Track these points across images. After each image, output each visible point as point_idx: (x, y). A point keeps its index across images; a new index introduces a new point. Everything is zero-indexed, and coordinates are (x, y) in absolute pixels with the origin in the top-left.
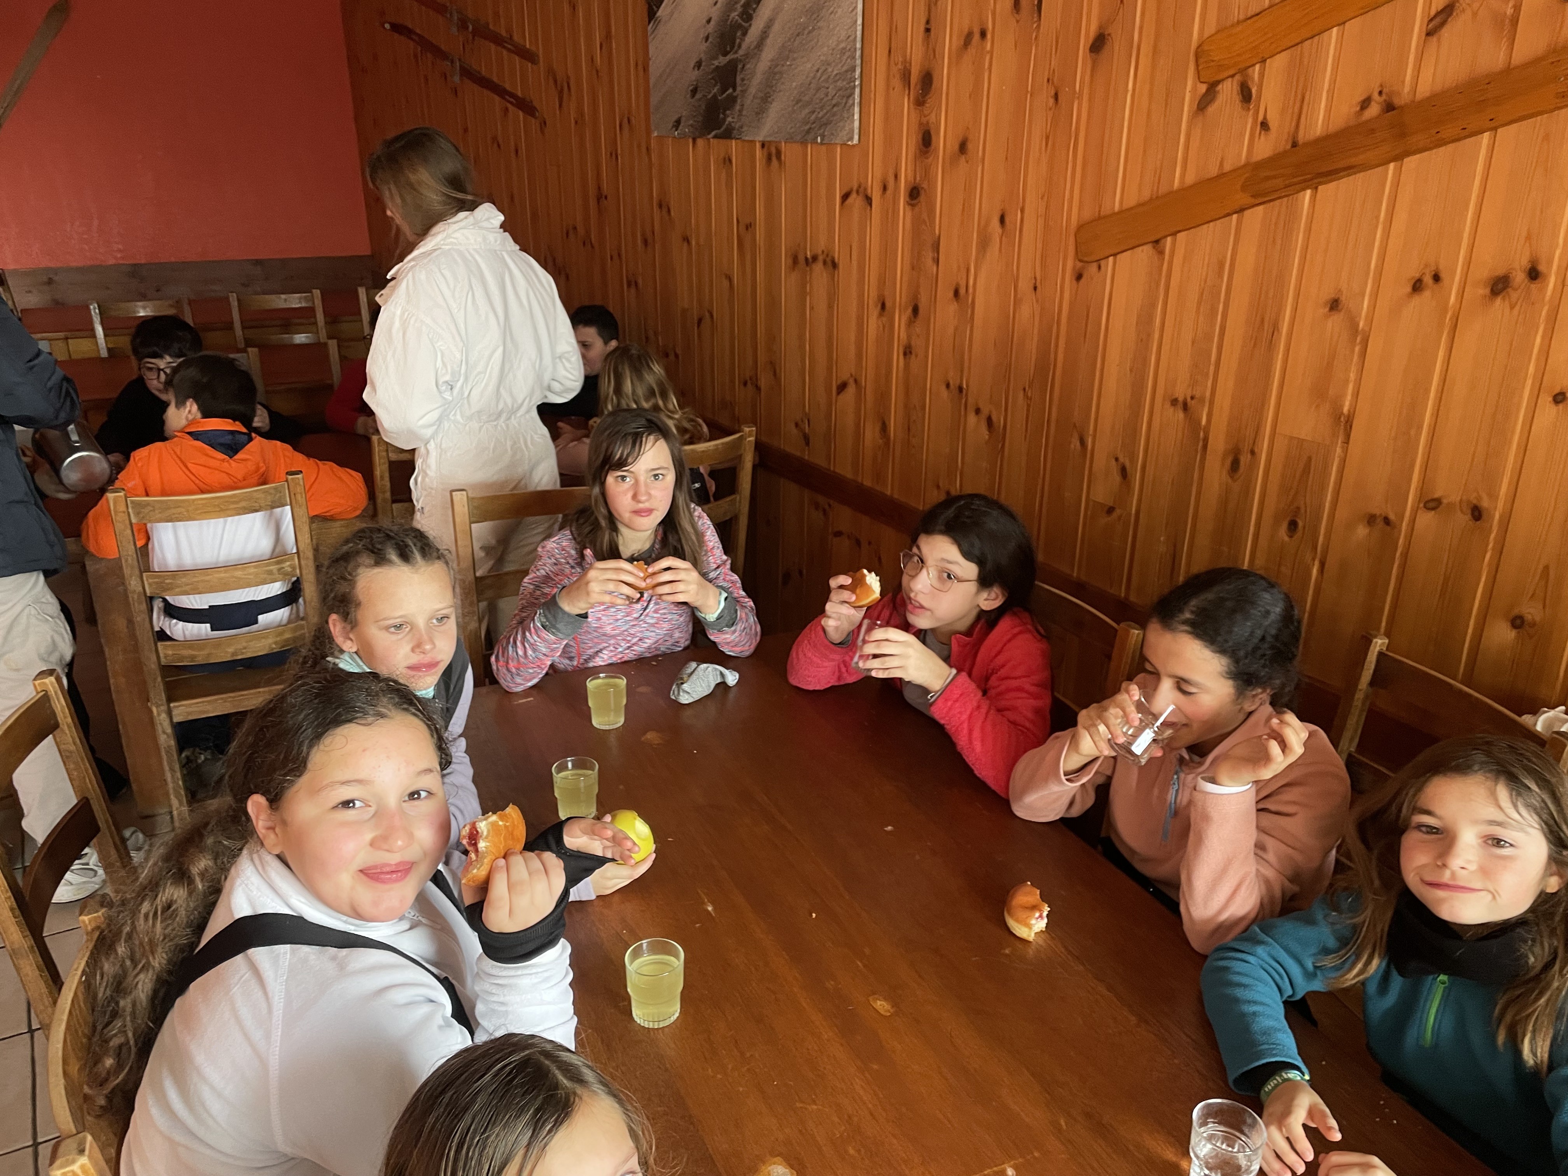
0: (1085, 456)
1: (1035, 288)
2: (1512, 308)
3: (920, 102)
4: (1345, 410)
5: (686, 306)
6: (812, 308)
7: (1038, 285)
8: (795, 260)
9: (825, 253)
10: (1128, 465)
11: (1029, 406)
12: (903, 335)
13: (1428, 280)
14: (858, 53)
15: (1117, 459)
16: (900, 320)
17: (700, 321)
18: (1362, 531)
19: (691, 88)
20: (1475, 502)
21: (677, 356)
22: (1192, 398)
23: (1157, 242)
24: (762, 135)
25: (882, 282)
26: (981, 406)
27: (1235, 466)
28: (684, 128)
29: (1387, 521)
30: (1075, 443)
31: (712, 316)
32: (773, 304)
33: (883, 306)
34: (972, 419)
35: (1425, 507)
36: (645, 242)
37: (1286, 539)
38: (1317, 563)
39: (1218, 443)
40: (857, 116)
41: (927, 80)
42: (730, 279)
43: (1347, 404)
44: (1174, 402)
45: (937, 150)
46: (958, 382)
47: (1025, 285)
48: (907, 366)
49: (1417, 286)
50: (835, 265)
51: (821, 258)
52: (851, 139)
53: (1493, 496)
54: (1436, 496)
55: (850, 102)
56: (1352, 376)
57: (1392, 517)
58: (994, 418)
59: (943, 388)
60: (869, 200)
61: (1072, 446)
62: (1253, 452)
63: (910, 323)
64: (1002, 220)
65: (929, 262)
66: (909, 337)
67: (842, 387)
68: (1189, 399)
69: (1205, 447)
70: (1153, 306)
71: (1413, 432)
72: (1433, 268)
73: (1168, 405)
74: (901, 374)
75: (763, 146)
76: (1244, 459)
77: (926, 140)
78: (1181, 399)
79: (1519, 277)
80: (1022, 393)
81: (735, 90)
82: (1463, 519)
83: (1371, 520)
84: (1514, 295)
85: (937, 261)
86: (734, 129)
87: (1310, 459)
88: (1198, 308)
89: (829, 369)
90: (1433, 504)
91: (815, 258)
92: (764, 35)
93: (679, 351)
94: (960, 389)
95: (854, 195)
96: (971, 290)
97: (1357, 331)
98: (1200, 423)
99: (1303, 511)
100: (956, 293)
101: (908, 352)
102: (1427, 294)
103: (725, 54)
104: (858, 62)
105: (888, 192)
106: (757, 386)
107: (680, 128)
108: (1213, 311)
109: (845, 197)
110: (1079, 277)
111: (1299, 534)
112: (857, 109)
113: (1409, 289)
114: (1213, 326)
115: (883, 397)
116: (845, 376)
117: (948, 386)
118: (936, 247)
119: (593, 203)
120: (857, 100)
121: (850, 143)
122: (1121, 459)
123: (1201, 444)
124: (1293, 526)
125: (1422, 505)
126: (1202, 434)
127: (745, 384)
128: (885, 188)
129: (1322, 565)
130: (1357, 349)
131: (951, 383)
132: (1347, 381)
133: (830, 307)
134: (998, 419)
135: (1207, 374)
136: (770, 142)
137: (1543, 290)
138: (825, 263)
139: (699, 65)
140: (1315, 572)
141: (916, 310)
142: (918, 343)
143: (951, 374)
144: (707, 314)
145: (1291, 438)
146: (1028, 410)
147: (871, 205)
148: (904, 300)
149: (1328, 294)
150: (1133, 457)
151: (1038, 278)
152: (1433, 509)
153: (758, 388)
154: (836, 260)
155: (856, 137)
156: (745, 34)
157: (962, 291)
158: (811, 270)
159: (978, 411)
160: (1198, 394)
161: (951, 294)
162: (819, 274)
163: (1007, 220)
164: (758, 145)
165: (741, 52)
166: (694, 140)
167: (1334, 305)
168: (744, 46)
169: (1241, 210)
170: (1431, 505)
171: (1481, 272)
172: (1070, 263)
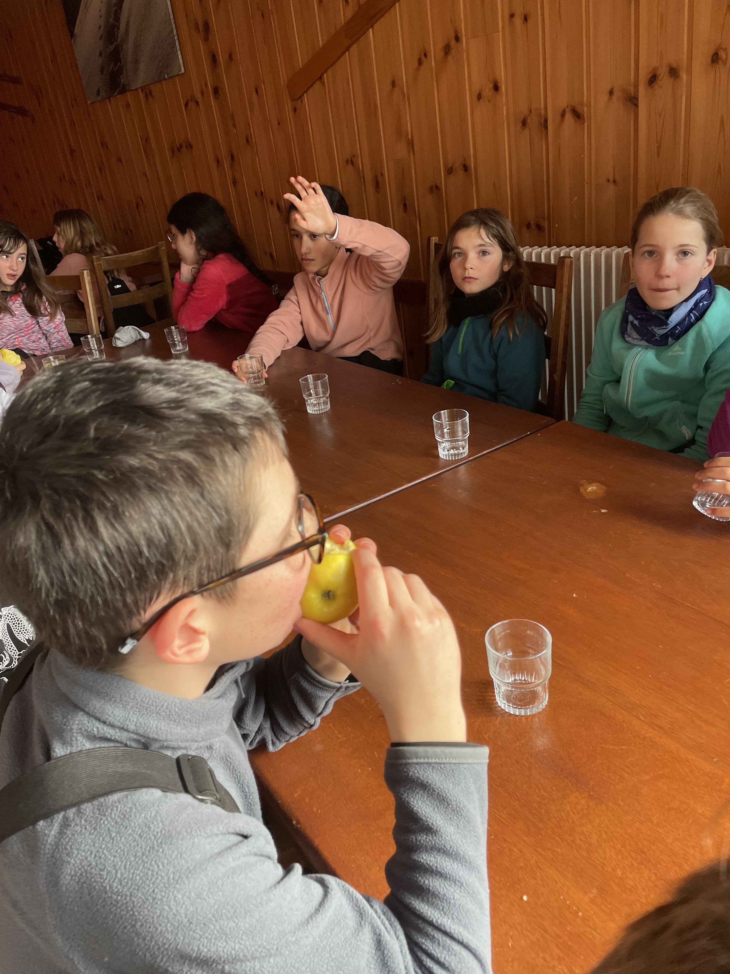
1: (279, 124)
2: (454, 59)
3: (206, 39)
4: (410, 137)
5: (129, 199)
6: (187, 176)
7: (279, 121)
8: (173, 151)
9: (185, 141)
12: (230, 174)
13: (422, 57)
14: (173, 21)
16: (227, 165)
17: (137, 205)
18: (429, 197)
19: (100, 69)
20: (464, 162)
21: (131, 231)
22: (354, 156)
23: (321, 78)
24: (140, 83)
25: (214, 149)
26: (273, 199)
27: (377, 185)
28: (103, 94)
29: (437, 187)
31: (142, 201)
32: (168, 180)
33: (218, 161)
35: (448, 173)
36: (100, 170)
37: (406, 214)
38: (418, 222)
39: (369, 176)
40: (180, 57)
41: (207, 26)
42: (145, 174)
43: (410, 132)
44: (347, 162)
45: (220, 62)
46: (260, 190)
47: (274, 123)
48: (236, 191)
49: (420, 62)
50: (191, 146)
51: (184, 144)
52: (181, 70)
53: (469, 156)
54: (450, 165)
55: (175, 49)
56: (408, 117)
57: (438, 184)
58: (280, 204)
59: (255, 196)
60: (197, 103)
62: (382, 174)
63: (232, 165)
64: (256, 90)
65: (232, 127)
66: (233, 173)
68: (352, 158)
69: (365, 180)
72: (423, 50)
73: (345, 164)
74: (235, 197)
75: (142, 90)
76: (380, 179)
77: (214, 59)
79: (453, 42)
81: (121, 62)
82: (461, 172)
83: (431, 189)
84: (453, 52)
85: (234, 125)
86: (126, 85)
87: (403, 168)
90: (450, 171)
91: (181, 146)
92: (128, 25)
93: (132, 228)
94: (262, 193)
95: (190, 102)
96: (253, 136)
97: (404, 95)
98: (359, 169)
99: (407, 196)
100: (247, 140)
101: (235, 183)
102: (424, 65)
103: (112, 43)
104: (174, 26)
105: (205, 95)
107: (100, 94)
109: (186, 105)
110: (295, 110)
111: (409, 209)
112: (179, 53)
113: (417, 64)
117: (256, 194)
118: (233, 118)
119: (69, 156)
120: (178, 48)
121: (180, 73)
123: (363, 180)
124: (406, 206)
125: (446, 173)
126: (361, 174)
128: (203, 94)
129: (421, 221)
130: (406, 103)
132: (407, 121)
133: (195, 171)
135: (356, 140)
136: (145, 86)
137: (462, 45)
138: (186, 147)
139: (100, 54)
140: (419, 226)
141: (232, 157)
142: (238, 176)
143: (256, 186)
144: (140, 200)
145: (394, 162)
147: (198, 105)
148: (226, 154)
149: (389, 79)
151: (279, 117)
152: (451, 173)
154: (192, 143)
155: (183, 69)
156: (118, 29)
157: (249, 138)
158: (181, 153)
159: (272, 203)
160: (355, 153)
161: (245, 142)
162: (185, 153)
163: (259, 91)
164: (140, 91)
165: (119, 40)
166: (110, 100)
167: (393, 84)
168: (119, 35)
169: (348, 49)
171: (440, 45)
172: (290, 105)
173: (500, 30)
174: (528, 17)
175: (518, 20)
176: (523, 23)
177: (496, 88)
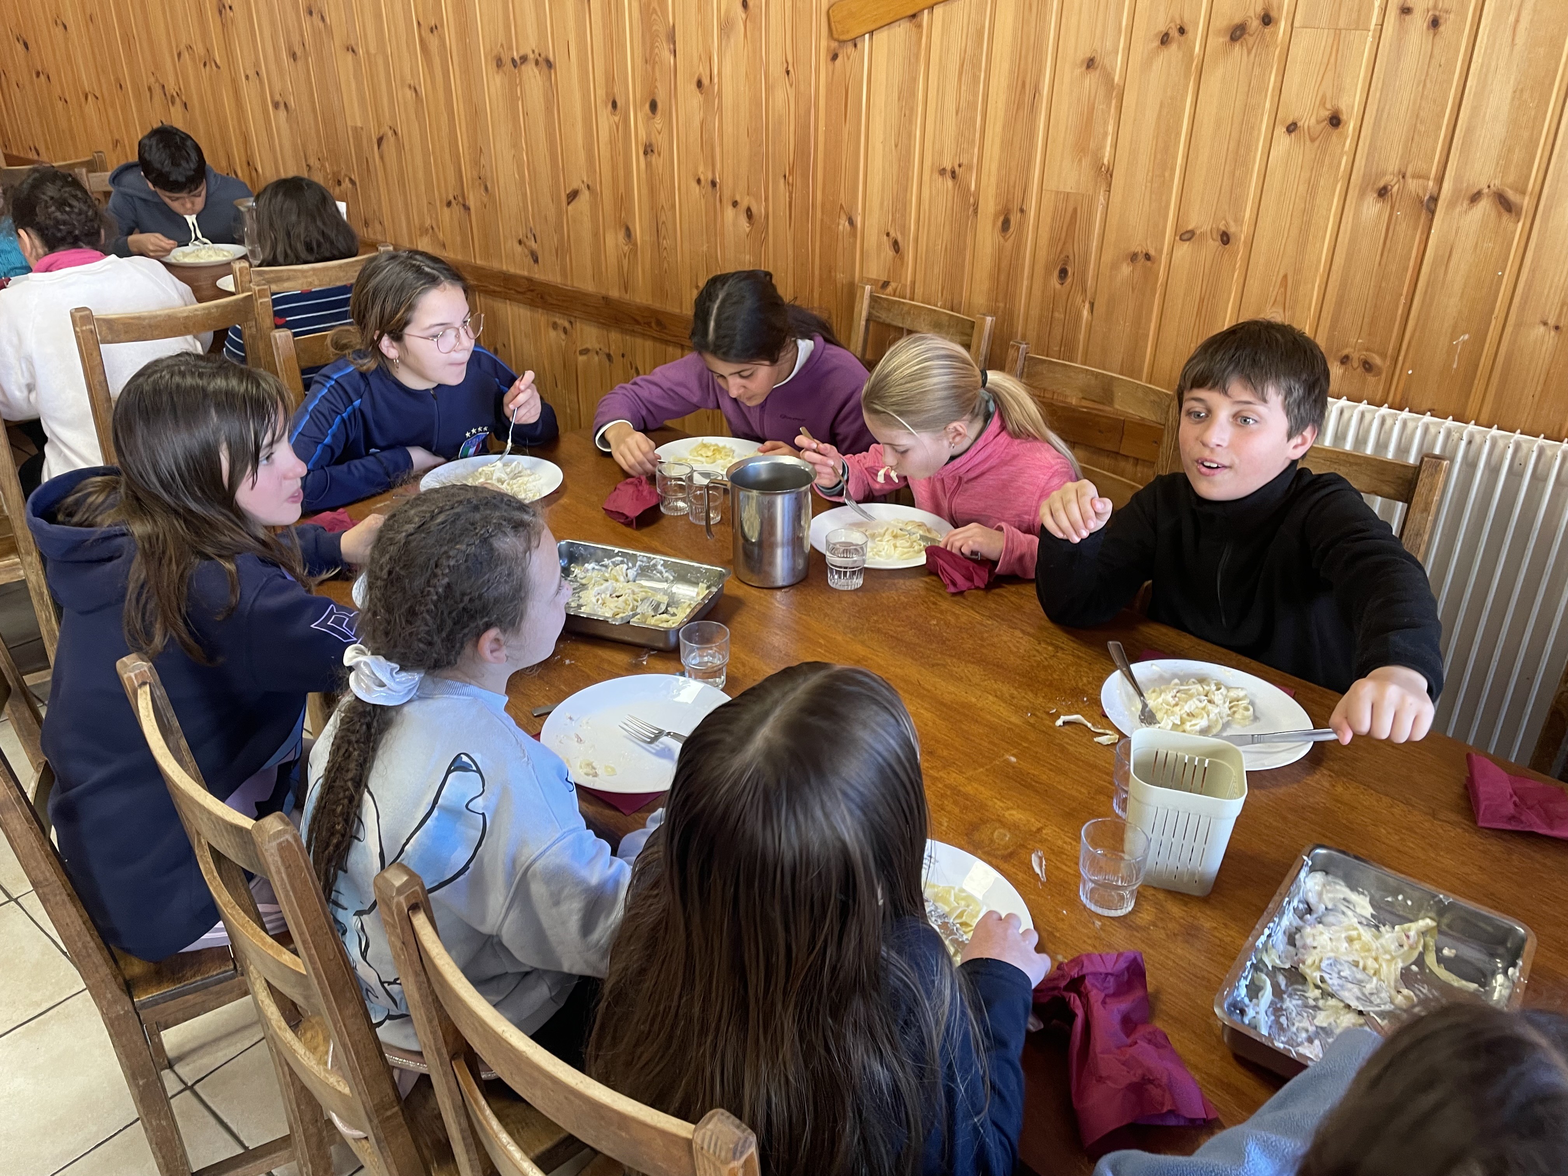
0: (855, 236)
1: (788, 72)
2: (1249, 52)
4: (1106, 162)
5: (359, 124)
6: (526, 114)
7: (790, 68)
8: (499, 63)
9: (536, 52)
10: (900, 239)
11: (791, 194)
12: (642, 133)
13: (1174, 33)
15: (888, 235)
16: (637, 118)
17: (380, 141)
18: (1126, 269)
20: (1223, 228)
21: (352, 182)
22: (960, 166)
23: (913, 16)
25: (610, 80)
26: (738, 198)
27: (1006, 225)
29: (1148, 257)
30: (844, 224)
31: (396, 133)
32: (475, 113)
33: (614, 105)
34: (730, 212)
35: (1181, 239)
37: (1058, 286)
38: (1087, 305)
39: (989, 206)
42: (412, 88)
43: (1107, 154)
44: (942, 172)
46: (710, 178)
47: (776, 70)
48: (648, 165)
49: (1165, 40)
50: (549, 64)
51: (531, 56)
53: (1238, 221)
54: (1190, 228)
56: (1110, 129)
57: (1152, 252)
58: (754, 209)
59: (694, 184)
61: (841, 227)
62: (1022, 211)
63: (648, 120)
64: (745, 4)
65: (665, 53)
66: (649, 135)
67: (573, 196)
68: (957, 168)
69: (976, 211)
70: (914, 80)
71: (1167, 174)
72: (1178, 22)
73: (936, 175)
74: (643, 175)
76: (1014, 218)
78: (949, 168)
79: (1254, 24)
80: (782, 180)
82: (1214, 244)
83: (1134, 257)
84: (1250, 40)
85: (673, 51)
87: (1075, 210)
88: (960, 79)
89: (555, 178)
90: (1187, 236)
91: (523, 58)
93: (355, 177)
94: (714, 184)
96: (716, 80)
97: (1112, 86)
98: (969, 189)
99: (1071, 257)
100: (699, 84)
101: (648, 150)
102: (1174, 47)
106: (464, 205)
108: (975, 79)
110: (835, 57)
111: (1069, 280)
113: (1157, 43)
114: (976, 94)
115: (622, 201)
116: (575, 184)
117: (699, 181)
118: (672, 36)
119: (212, 16)
122: (892, 234)
123: (971, 209)
124: (1063, 273)
125: (1178, 238)
126: (972, 200)
127: (449, 204)
129: (1092, 305)
130: (1114, 102)
131: (702, 178)
132: (1106, 134)
133: (548, 110)
134: (758, 209)
135: (973, 141)
137: (1275, 34)
138: (537, 63)
140: (1085, 313)
141: (653, 106)
142: (660, 141)
143: (701, 169)
144: (390, 133)
145: (1057, 193)
146: (791, 197)
148: (638, 96)
149: (1084, 53)
150: (904, 229)
151: (790, 60)
152: (1189, 240)
153: (467, 208)
154: (551, 58)
157: (706, 81)
158: (519, 72)
159: (735, 204)
160: (965, 162)
161: (694, 86)
162: (531, 74)
163: (751, 3)
167: (1090, 63)
170: (1185, 237)
171: (1221, 22)
172: (824, 43)
173: (1372, 27)
174: (1441, 21)
175: (1419, 22)
176: (1428, 28)
177: (1335, 121)
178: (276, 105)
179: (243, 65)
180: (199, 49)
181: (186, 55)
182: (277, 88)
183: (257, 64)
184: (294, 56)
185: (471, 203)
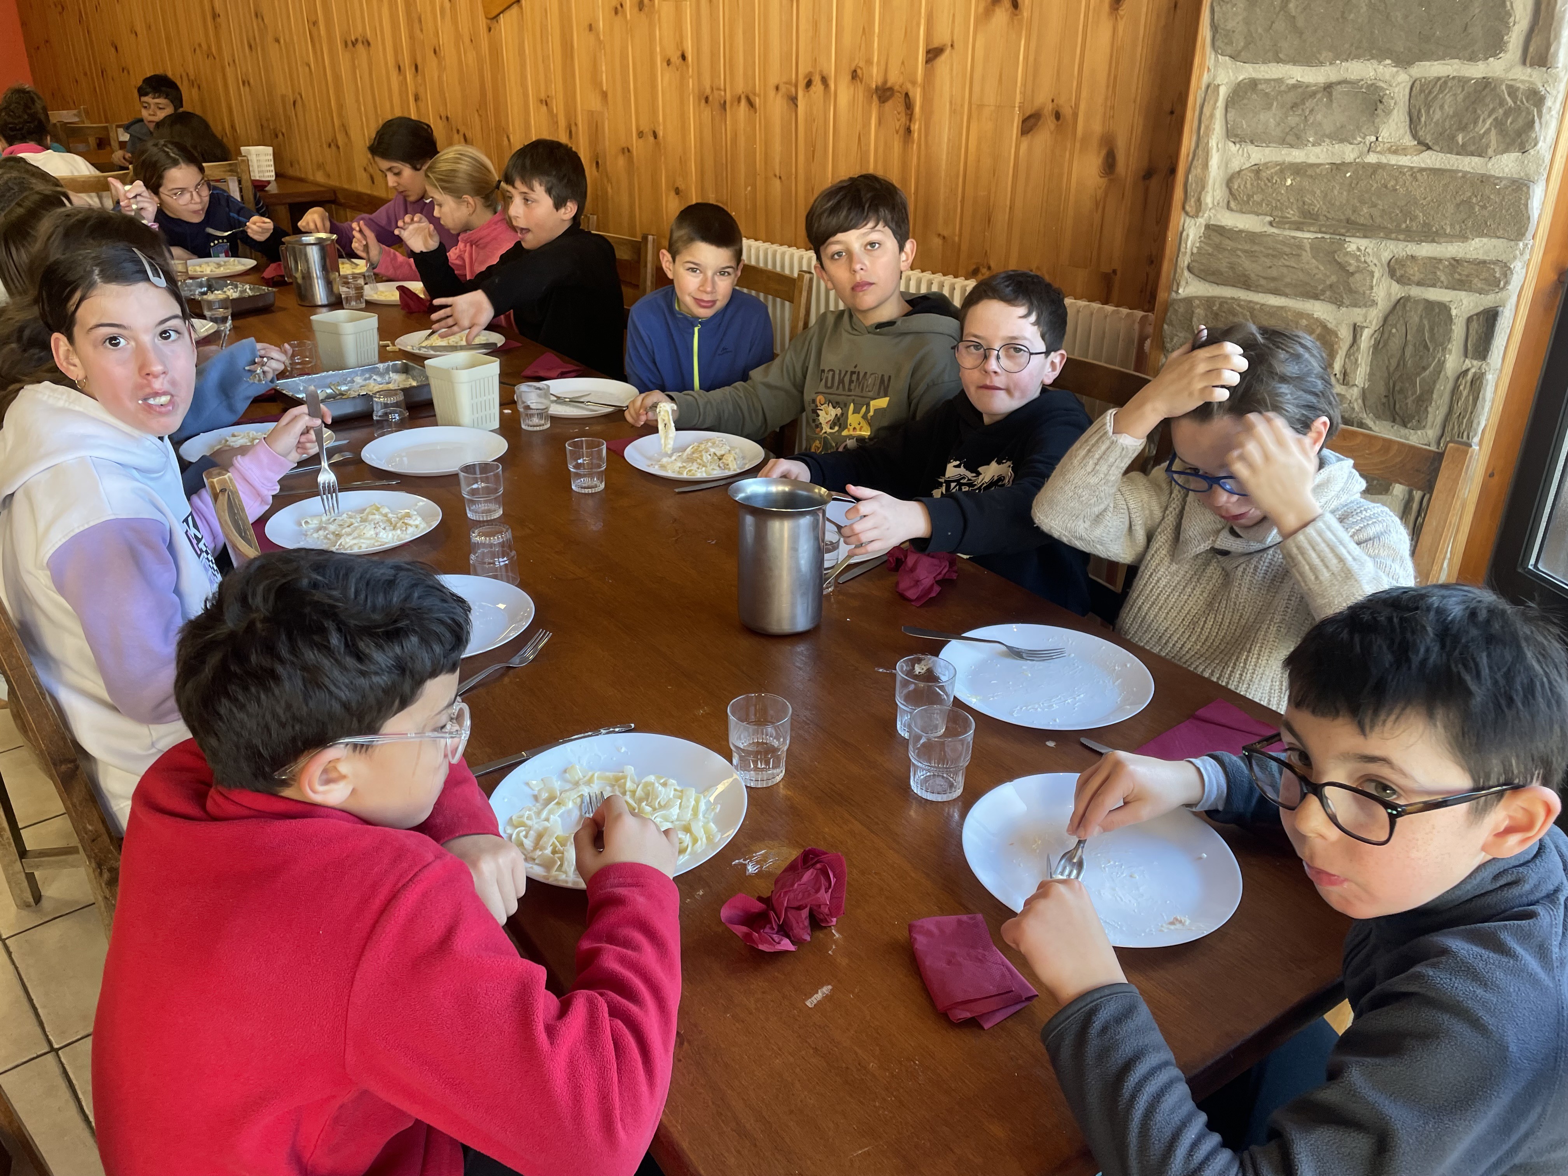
4: (604, 89)
5: (284, 93)
6: (360, 77)
7: (472, 38)
8: (346, 44)
9: (362, 35)
11: (482, 121)
12: (413, 87)
16: (409, 76)
17: (294, 103)
20: (653, 128)
21: (283, 134)
22: (548, 97)
25: (396, 51)
26: (459, 126)
27: (571, 134)
29: (629, 150)
31: (301, 97)
32: (338, 80)
33: (399, 68)
34: (456, 136)
38: (609, 184)
39: (562, 122)
42: (309, 66)
43: (604, 85)
44: (541, 101)
46: (446, 114)
47: (467, 40)
48: (418, 108)
49: (616, 12)
50: (369, 44)
51: (360, 39)
54: (642, 129)
57: (630, 147)
58: (468, 134)
59: (439, 119)
62: (576, 124)
63: (415, 77)
65: (418, 32)
66: (416, 87)
68: (547, 100)
70: (523, 42)
71: (628, 95)
73: (539, 104)
76: (573, 128)
78: (544, 99)
80: (476, 112)
83: (623, 151)
85: (421, 30)
91: (357, 40)
93: (284, 131)
94: (447, 118)
96: (442, 48)
98: (553, 112)
100: (435, 51)
101: (417, 98)
106: (337, 145)
110: (490, 30)
117: (441, 117)
124: (597, 164)
125: (638, 136)
126: (555, 119)
127: (330, 146)
129: (612, 184)
130: (602, 52)
131: (443, 115)
132: (602, 70)
133: (370, 74)
135: (551, 80)
138: (363, 43)
141: (416, 68)
142: (420, 90)
143: (442, 109)
144: (299, 97)
146: (482, 124)
148: (409, 61)
151: (472, 33)
153: (338, 147)
154: (370, 40)
157: (438, 49)
158: (356, 49)
159: (458, 130)
160: (550, 95)
161: (432, 53)
162: (361, 51)
167: (591, 28)
170: (641, 136)
172: (484, 23)
177: (684, 57)
178: (244, 83)
179: (227, 58)
180: (204, 46)
181: (198, 51)
182: (244, 70)
183: (233, 55)
184: (250, 47)
185: (340, 144)
